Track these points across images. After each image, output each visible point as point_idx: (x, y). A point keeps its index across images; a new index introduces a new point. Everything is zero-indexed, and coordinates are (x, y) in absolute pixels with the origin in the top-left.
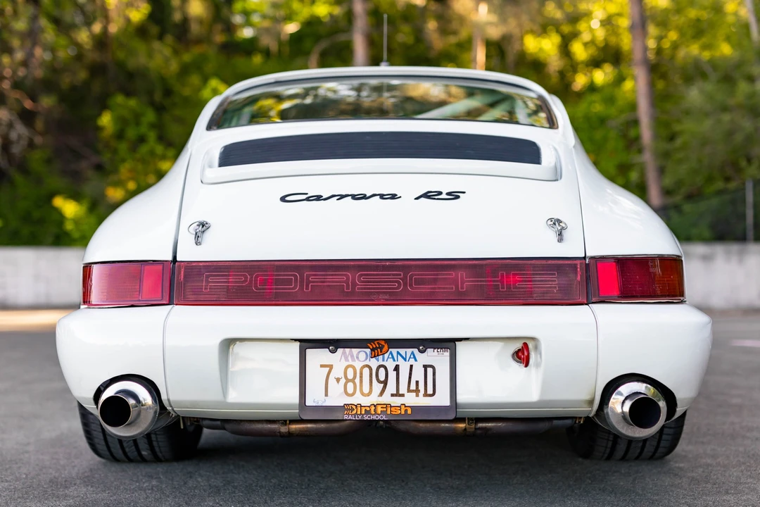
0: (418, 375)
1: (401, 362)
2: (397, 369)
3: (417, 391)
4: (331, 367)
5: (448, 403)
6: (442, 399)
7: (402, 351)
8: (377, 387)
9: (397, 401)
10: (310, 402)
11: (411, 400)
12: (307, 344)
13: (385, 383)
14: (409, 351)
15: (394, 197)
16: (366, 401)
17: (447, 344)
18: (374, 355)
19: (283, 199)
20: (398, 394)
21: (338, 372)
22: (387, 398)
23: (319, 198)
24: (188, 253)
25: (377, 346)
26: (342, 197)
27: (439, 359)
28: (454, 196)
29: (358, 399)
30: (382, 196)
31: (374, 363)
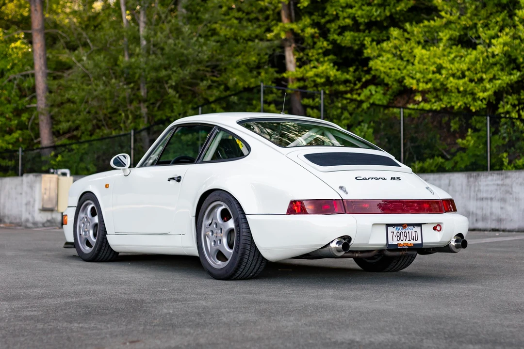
0: (414, 235)
1: (409, 230)
2: (409, 233)
3: (414, 239)
4: (393, 232)
5: (421, 243)
6: (419, 242)
7: (410, 227)
8: (405, 238)
9: (409, 242)
10: (389, 243)
11: (413, 242)
12: (388, 225)
13: (406, 237)
14: (411, 227)
15: (385, 179)
16: (402, 243)
17: (420, 225)
18: (403, 229)
19: (356, 178)
20: (409, 240)
21: (395, 234)
22: (407, 242)
23: (366, 179)
24: (345, 197)
25: (404, 226)
26: (372, 178)
27: (418, 229)
28: (399, 179)
29: (400, 242)
30: (382, 178)
31: (403, 231)
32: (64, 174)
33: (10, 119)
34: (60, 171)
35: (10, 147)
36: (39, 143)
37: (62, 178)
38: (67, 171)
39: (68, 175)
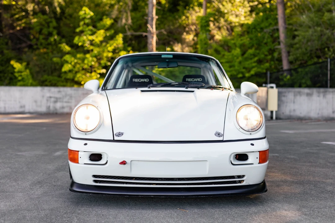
32: (272, 87)
33: (266, 55)
34: (269, 85)
35: (264, 71)
36: (282, 68)
37: (270, 90)
38: (274, 85)
39: (275, 88)
